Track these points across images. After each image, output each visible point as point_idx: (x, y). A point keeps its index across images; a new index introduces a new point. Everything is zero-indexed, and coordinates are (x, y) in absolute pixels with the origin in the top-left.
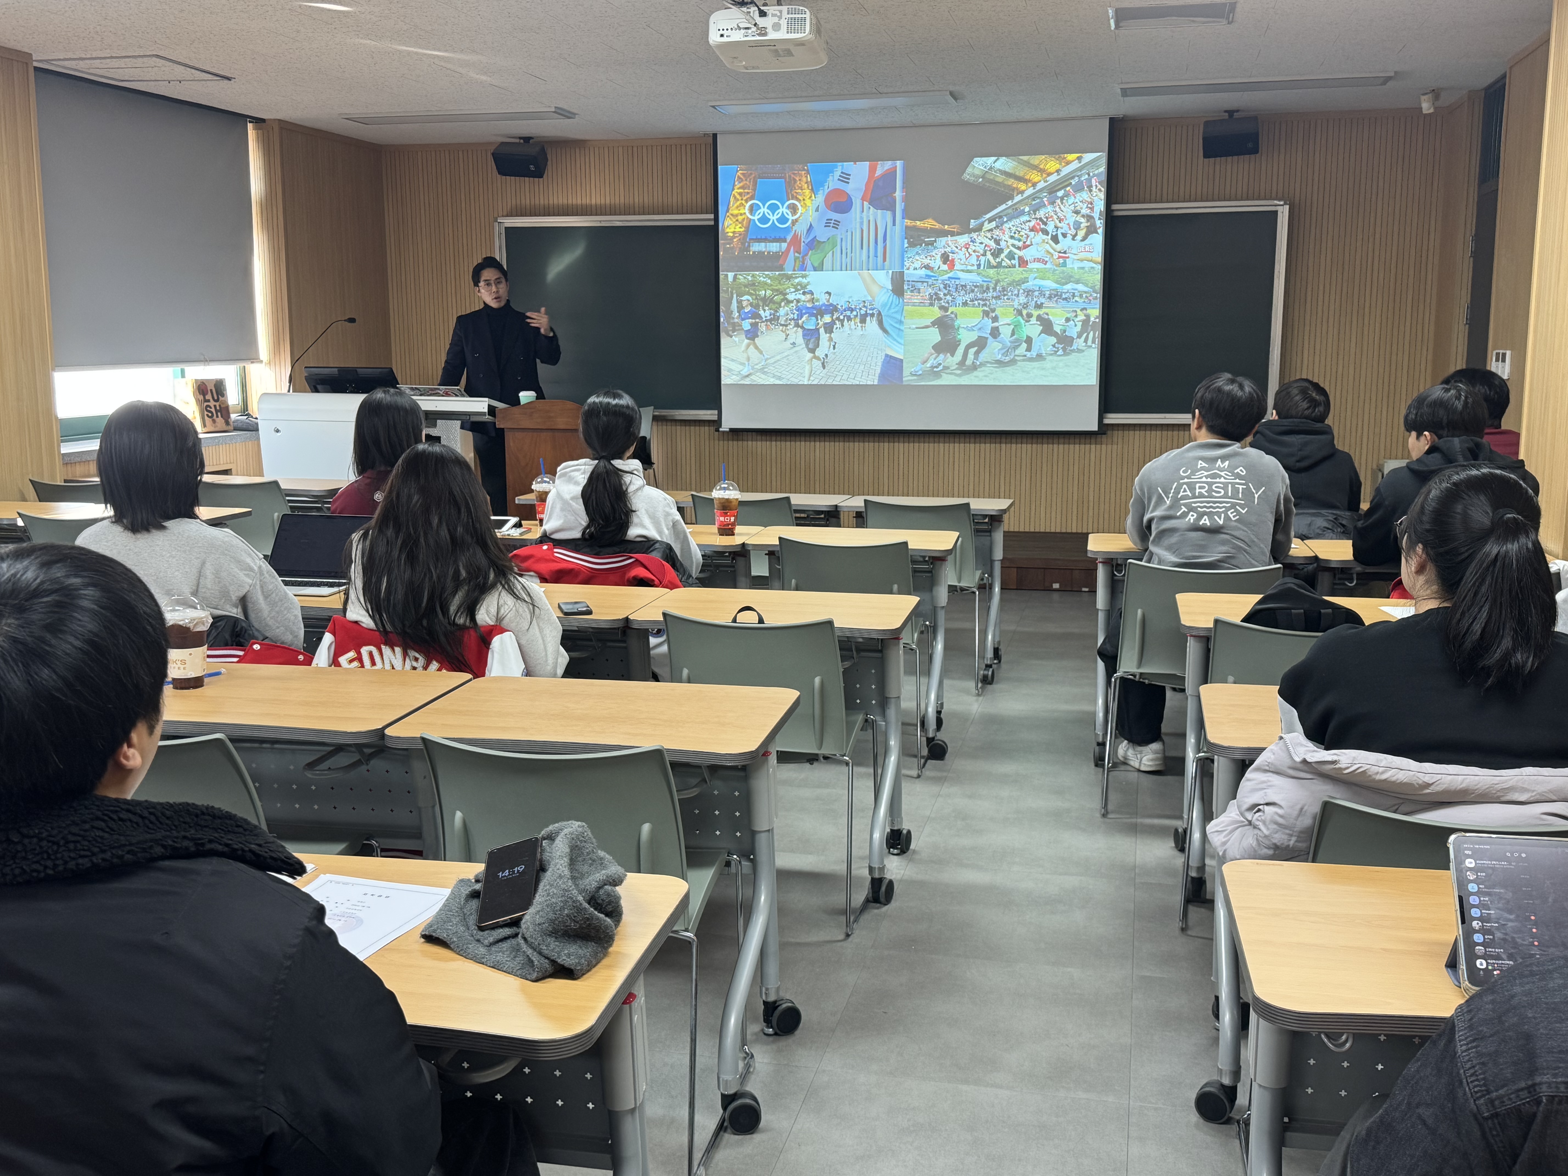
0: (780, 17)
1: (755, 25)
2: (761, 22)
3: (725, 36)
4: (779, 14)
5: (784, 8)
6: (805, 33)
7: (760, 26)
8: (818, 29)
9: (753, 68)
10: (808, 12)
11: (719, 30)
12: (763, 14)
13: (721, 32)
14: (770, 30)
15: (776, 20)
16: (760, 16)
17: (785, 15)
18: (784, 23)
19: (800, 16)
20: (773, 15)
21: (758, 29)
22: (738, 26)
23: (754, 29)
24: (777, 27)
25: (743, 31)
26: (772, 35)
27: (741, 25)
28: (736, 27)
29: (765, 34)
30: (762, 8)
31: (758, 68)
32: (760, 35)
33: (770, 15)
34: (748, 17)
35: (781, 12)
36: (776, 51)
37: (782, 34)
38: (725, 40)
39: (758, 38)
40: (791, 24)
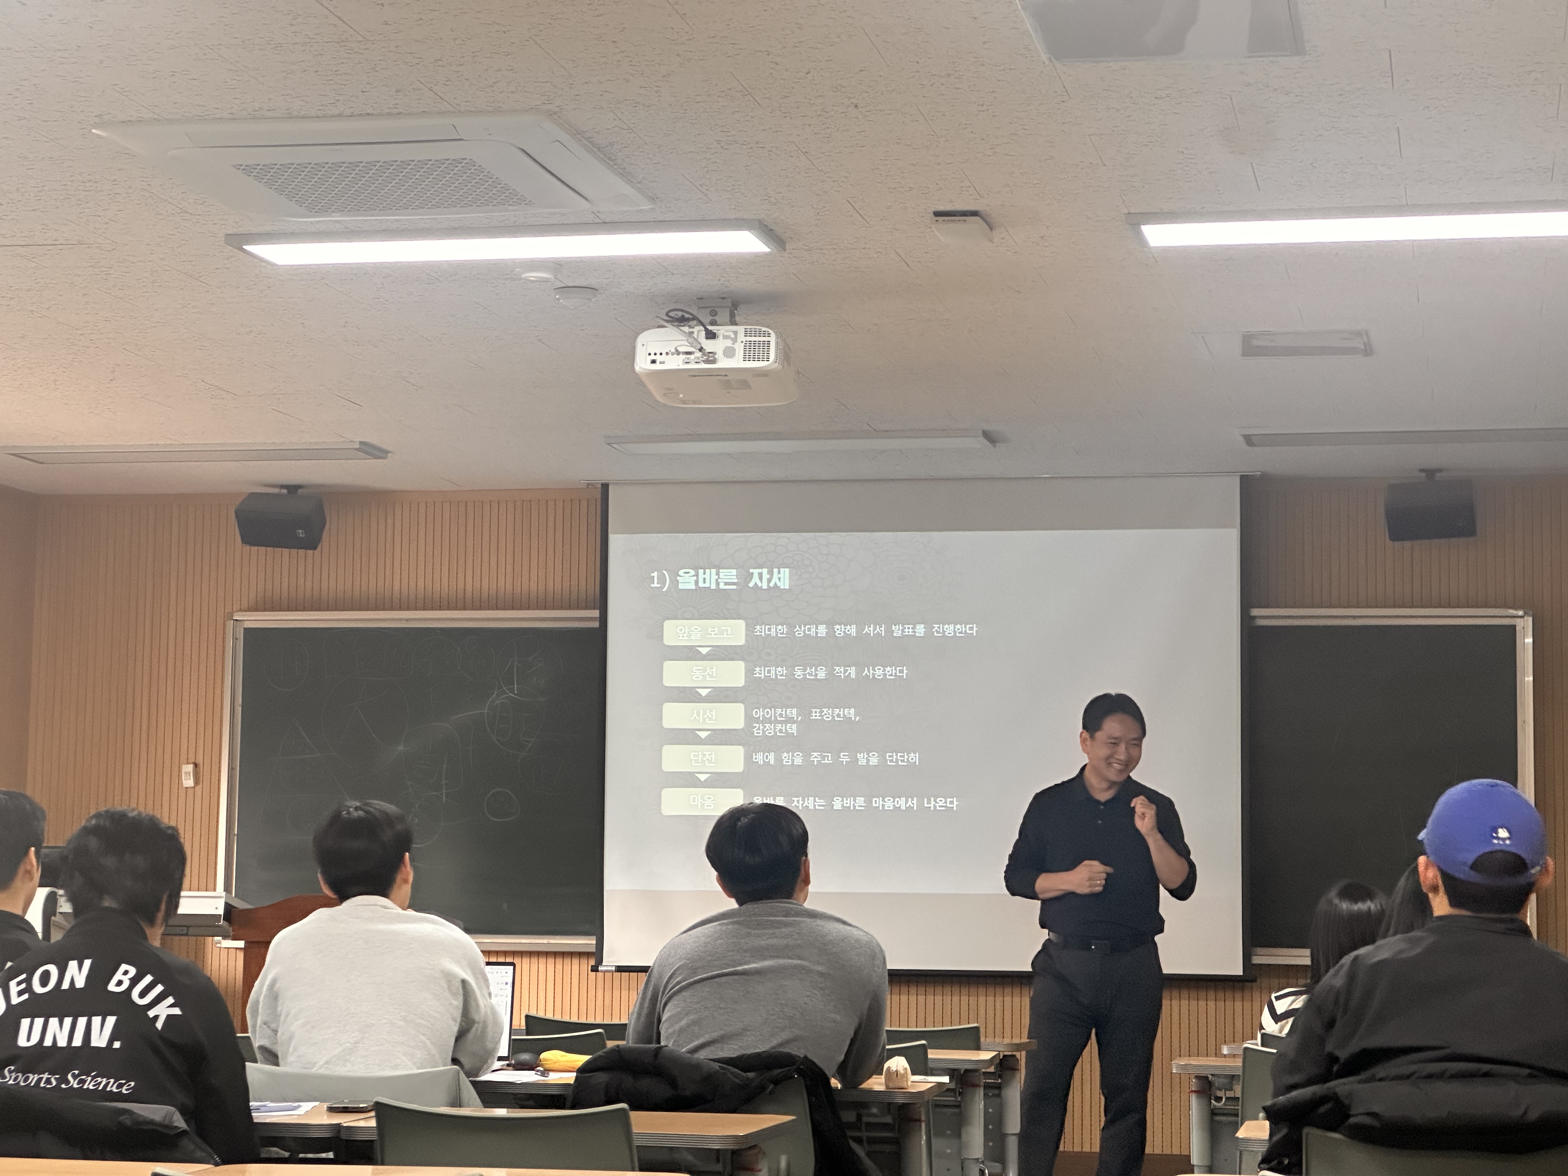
0: (735, 340)
1: (701, 349)
2: (709, 345)
3: (658, 362)
4: (733, 336)
5: (741, 329)
6: (769, 361)
7: (708, 350)
8: (786, 355)
9: (694, 403)
10: (773, 335)
11: (650, 354)
12: (711, 335)
13: (653, 357)
14: (720, 355)
15: (729, 343)
16: (707, 338)
17: (741, 337)
18: (739, 348)
19: (762, 339)
20: (726, 337)
21: (704, 355)
22: (677, 350)
23: (699, 354)
24: (729, 353)
25: (683, 357)
26: (723, 363)
27: (681, 349)
28: (673, 350)
29: (714, 362)
30: (710, 328)
31: (701, 403)
32: (707, 362)
33: (721, 337)
34: (691, 340)
35: (736, 333)
36: (728, 381)
37: (737, 362)
38: (657, 367)
39: (703, 366)
40: (751, 351)
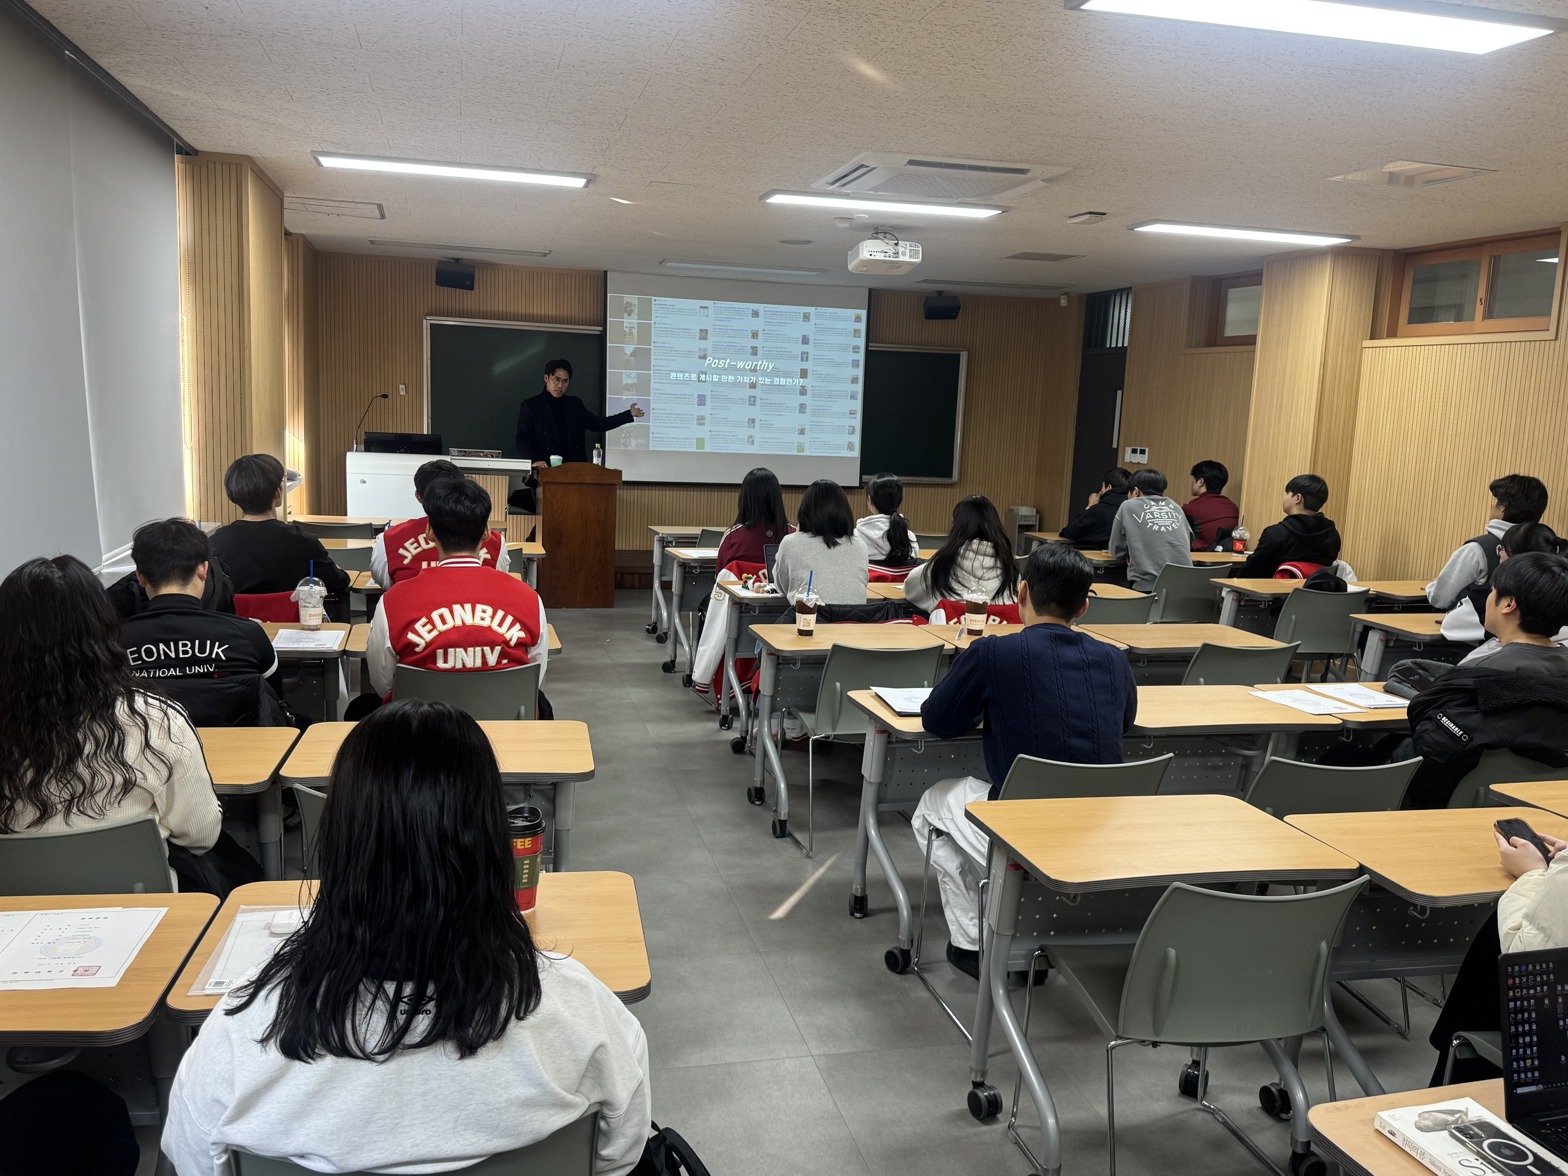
0: (906, 248)
1: (892, 251)
3: (872, 255)
4: (905, 246)
5: (908, 243)
6: (918, 260)
10: (919, 247)
11: (867, 251)
12: (897, 245)
13: (869, 253)
14: (899, 254)
15: (903, 249)
16: (894, 246)
17: (908, 247)
18: (908, 251)
19: (916, 248)
20: (902, 246)
21: (893, 253)
22: (880, 250)
23: (890, 253)
24: (904, 254)
25: (883, 254)
26: (901, 258)
27: (883, 250)
28: (878, 250)
29: (896, 257)
32: (894, 257)
33: (900, 246)
34: (887, 246)
35: (906, 244)
37: (906, 259)
38: (872, 257)
39: (892, 259)
40: (913, 253)
